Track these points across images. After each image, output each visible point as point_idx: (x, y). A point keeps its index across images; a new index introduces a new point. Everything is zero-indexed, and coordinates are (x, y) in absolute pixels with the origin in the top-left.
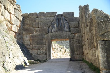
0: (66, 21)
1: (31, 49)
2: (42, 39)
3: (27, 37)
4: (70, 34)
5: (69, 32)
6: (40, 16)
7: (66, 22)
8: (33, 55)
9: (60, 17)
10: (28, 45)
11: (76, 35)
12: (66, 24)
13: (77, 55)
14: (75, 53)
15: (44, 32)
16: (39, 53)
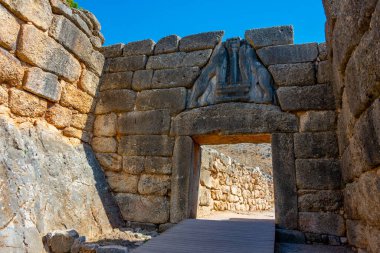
0: (259, 60)
1: (117, 172)
2: (160, 134)
3: (106, 124)
4: (275, 111)
5: (270, 107)
6: (161, 51)
7: (258, 64)
8: (119, 195)
9: (234, 50)
10: (108, 155)
11: (304, 118)
12: (258, 75)
13: (310, 209)
14: (301, 199)
15: (167, 104)
16: (140, 190)
